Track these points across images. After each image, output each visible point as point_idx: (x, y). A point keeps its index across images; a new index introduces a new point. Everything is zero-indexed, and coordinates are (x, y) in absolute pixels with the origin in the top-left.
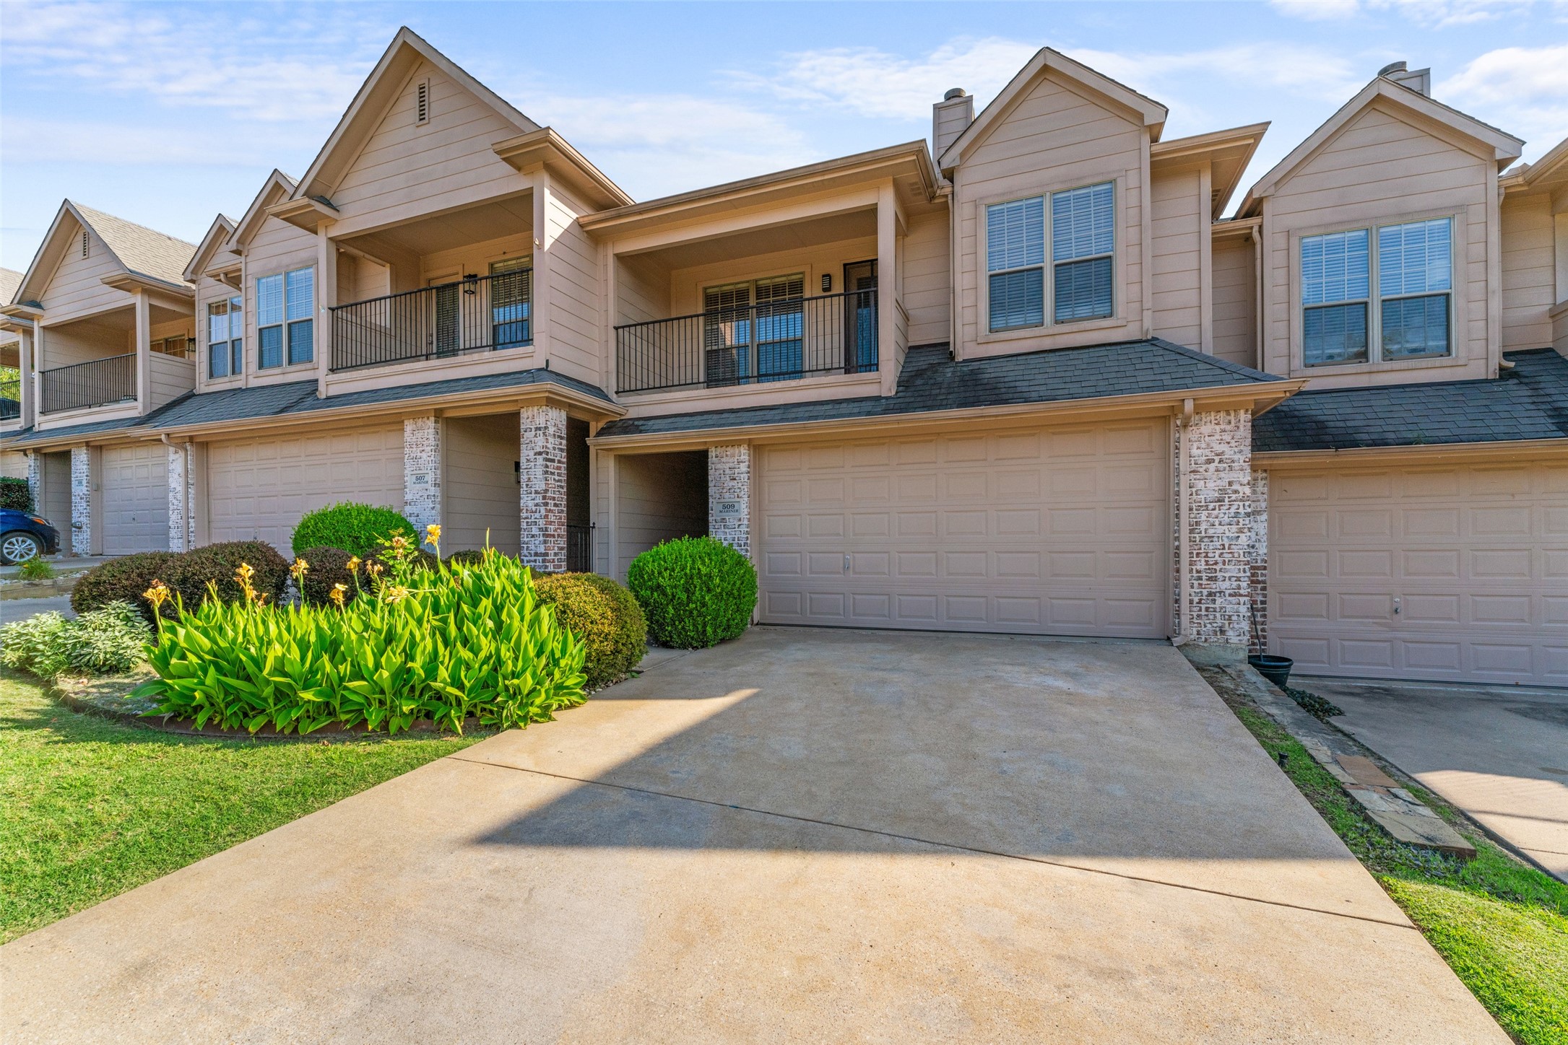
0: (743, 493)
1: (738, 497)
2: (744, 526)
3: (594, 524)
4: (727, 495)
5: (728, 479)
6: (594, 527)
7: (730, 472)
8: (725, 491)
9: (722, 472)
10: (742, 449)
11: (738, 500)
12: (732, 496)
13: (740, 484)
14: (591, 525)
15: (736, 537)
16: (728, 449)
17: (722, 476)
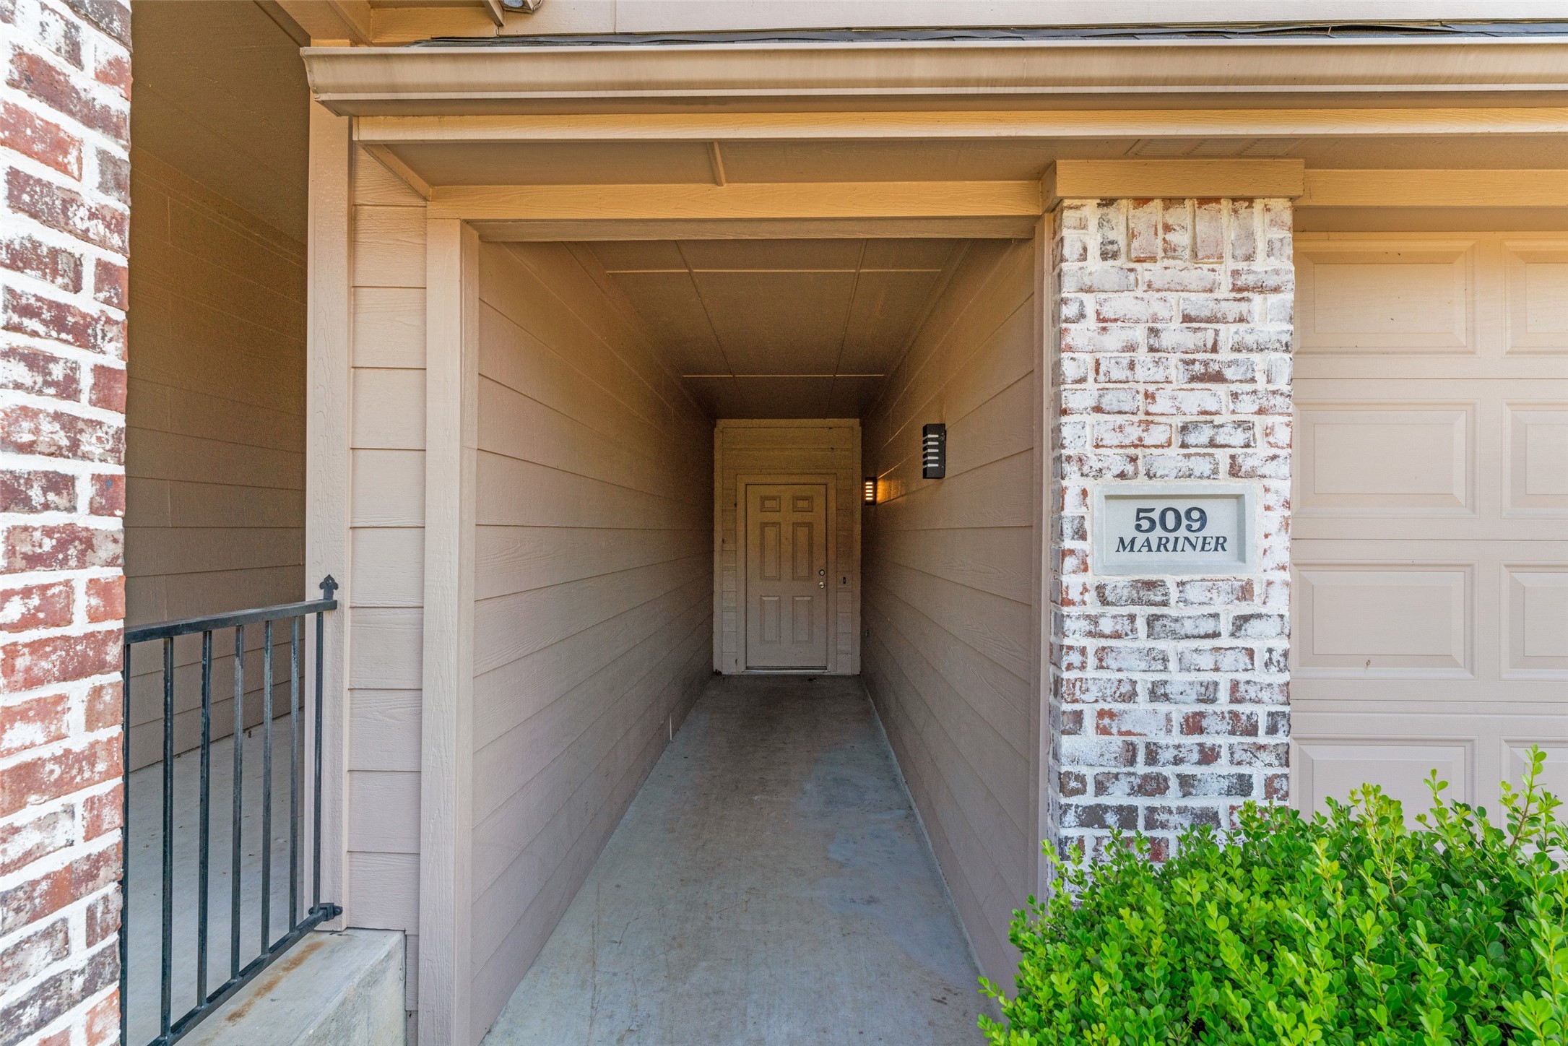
0: (1262, 450)
1: (1234, 471)
2: (1271, 627)
3: (329, 585)
4: (1170, 460)
5: (1177, 373)
6: (330, 605)
7: (1190, 340)
8: (1157, 435)
9: (1139, 334)
10: (1258, 219)
11: (1235, 486)
12: (1203, 466)
13: (1247, 407)
14: (314, 594)
15: (1224, 680)
16: (1179, 216)
17: (1142, 355)
